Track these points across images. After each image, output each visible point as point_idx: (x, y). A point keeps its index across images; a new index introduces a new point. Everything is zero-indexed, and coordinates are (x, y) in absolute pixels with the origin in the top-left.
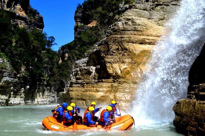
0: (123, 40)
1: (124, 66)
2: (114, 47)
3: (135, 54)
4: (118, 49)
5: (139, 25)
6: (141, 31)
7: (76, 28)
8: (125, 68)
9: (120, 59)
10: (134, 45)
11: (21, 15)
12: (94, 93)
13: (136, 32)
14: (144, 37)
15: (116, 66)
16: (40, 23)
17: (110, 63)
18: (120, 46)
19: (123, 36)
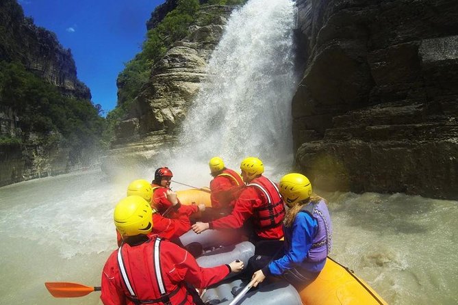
0: (171, 78)
1: (176, 111)
2: (160, 88)
3: (189, 94)
4: (166, 90)
5: (189, 61)
6: (192, 68)
7: (118, 93)
8: (179, 113)
9: (170, 102)
10: (186, 83)
11: (70, 88)
12: (142, 153)
13: (186, 69)
14: (197, 74)
15: (166, 111)
16: (87, 95)
17: (158, 108)
18: (169, 86)
19: (170, 74)
